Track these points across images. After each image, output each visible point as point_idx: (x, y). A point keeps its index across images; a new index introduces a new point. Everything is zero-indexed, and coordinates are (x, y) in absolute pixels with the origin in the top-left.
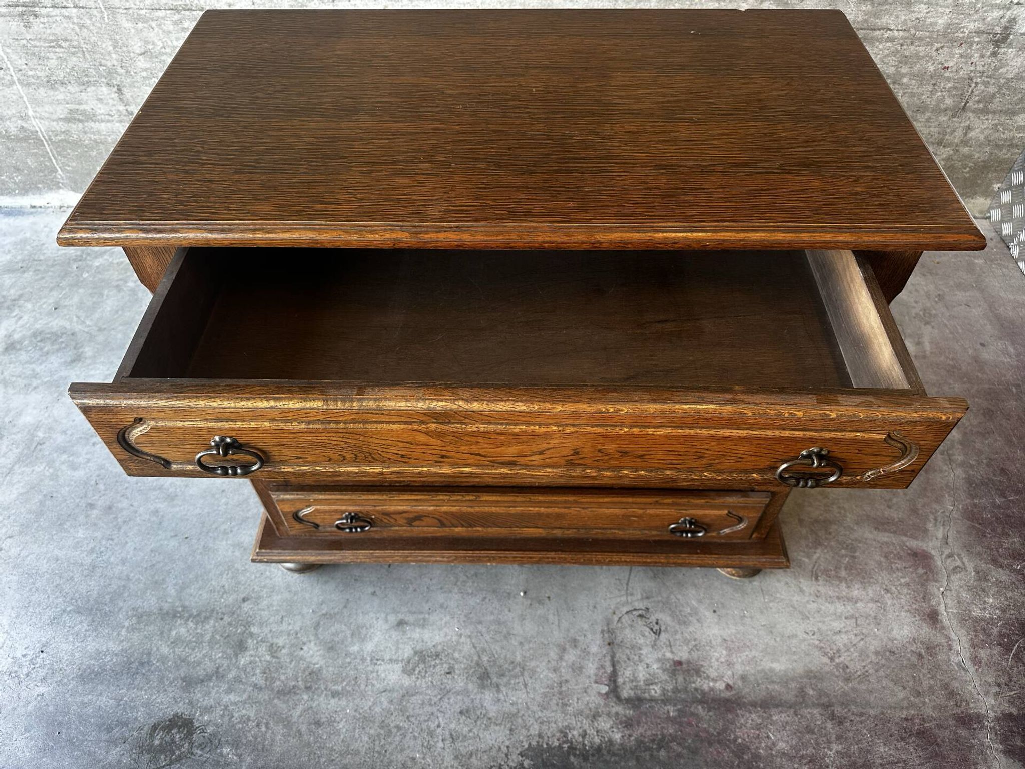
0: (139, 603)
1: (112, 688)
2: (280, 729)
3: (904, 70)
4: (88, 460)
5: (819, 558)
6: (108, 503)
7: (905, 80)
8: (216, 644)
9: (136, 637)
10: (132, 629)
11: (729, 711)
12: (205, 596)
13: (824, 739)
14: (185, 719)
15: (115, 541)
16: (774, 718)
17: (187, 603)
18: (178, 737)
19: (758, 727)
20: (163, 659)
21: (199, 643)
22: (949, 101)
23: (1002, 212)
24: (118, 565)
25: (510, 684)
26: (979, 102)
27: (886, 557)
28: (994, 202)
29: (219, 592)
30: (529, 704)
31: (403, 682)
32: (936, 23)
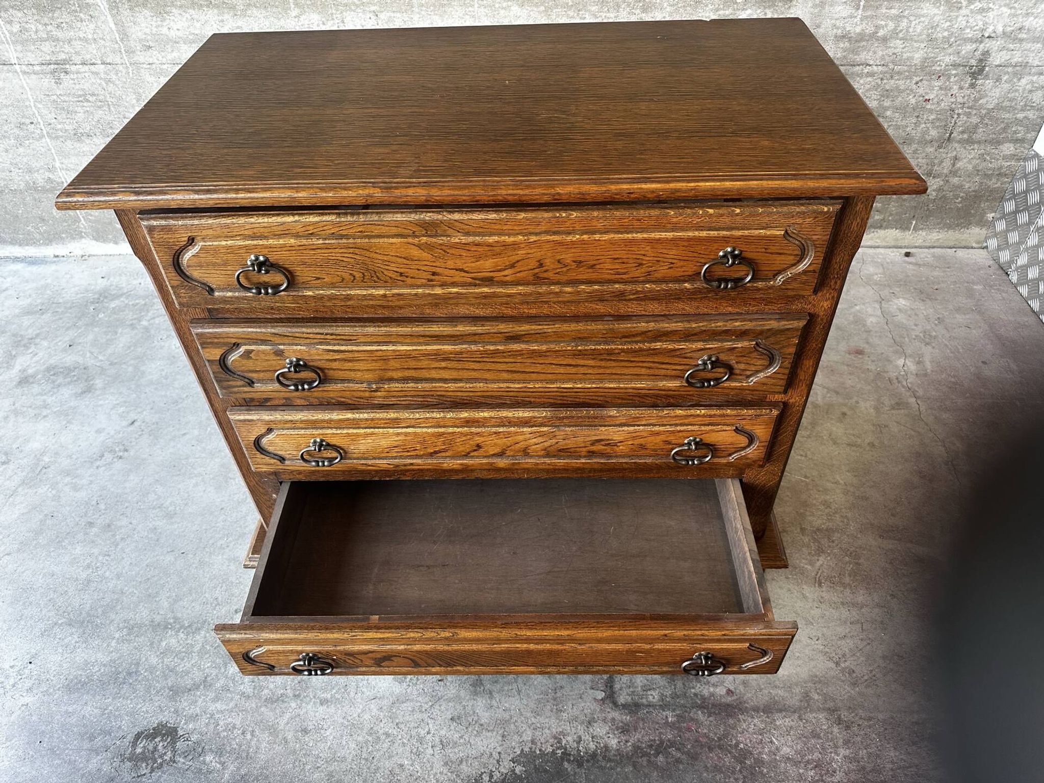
0: (131, 615)
1: (98, 697)
2: (265, 737)
3: (887, 103)
4: (91, 482)
5: (822, 565)
6: (107, 521)
7: (888, 113)
8: (206, 654)
9: (125, 647)
10: (122, 640)
11: (730, 715)
12: (198, 608)
13: (831, 744)
14: (170, 727)
15: (112, 557)
16: (778, 723)
17: (179, 615)
18: (161, 744)
19: (761, 732)
20: (152, 669)
21: (189, 653)
22: (933, 133)
23: (998, 241)
24: (112, 579)
25: (503, 691)
26: (963, 132)
27: (891, 563)
28: (990, 231)
29: (211, 604)
30: (522, 710)
31: (394, 689)
32: (912, 58)
